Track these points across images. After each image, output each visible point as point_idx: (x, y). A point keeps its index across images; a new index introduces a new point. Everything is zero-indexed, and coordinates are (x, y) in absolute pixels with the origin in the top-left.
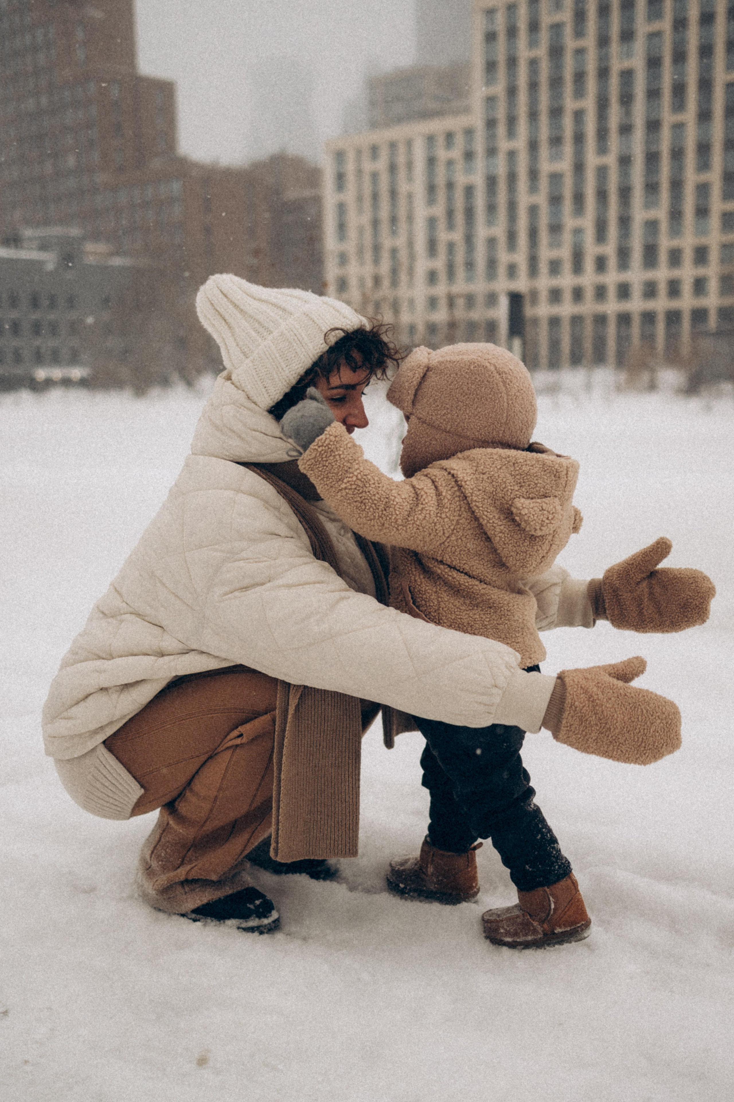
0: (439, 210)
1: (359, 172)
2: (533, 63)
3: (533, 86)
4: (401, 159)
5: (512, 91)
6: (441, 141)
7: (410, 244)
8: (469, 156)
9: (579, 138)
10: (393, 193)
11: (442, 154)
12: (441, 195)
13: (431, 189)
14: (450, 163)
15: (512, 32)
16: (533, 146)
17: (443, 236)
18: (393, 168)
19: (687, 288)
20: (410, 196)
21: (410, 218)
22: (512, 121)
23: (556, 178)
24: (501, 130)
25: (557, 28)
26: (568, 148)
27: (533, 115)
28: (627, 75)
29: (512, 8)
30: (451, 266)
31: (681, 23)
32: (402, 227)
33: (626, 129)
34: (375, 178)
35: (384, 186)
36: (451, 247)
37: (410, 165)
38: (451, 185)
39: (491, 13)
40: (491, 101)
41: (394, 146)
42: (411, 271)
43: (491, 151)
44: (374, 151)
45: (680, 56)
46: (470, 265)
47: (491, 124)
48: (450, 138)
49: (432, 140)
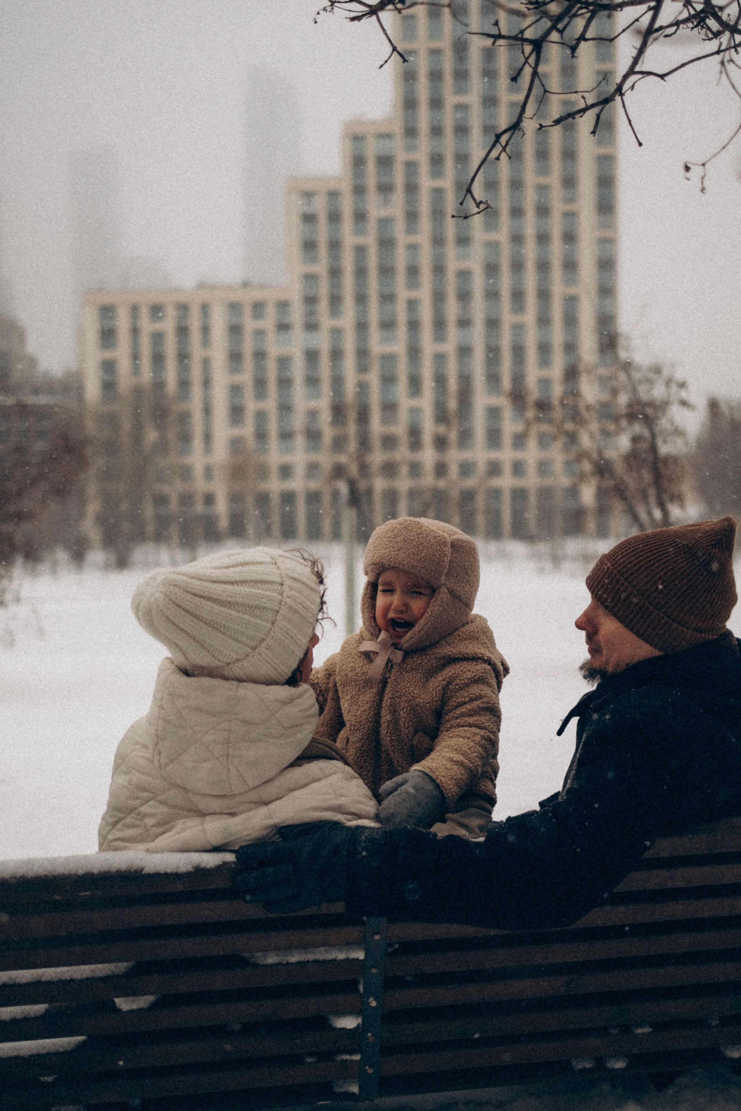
0: (245, 378)
1: (135, 331)
2: (360, 251)
3: (361, 272)
4: (195, 323)
5: (335, 273)
6: (248, 311)
7: (207, 410)
8: (283, 327)
9: (414, 325)
10: (184, 357)
11: (250, 324)
12: (248, 363)
13: (235, 357)
14: (260, 333)
15: (334, 217)
16: (362, 327)
17: (251, 404)
18: (183, 331)
19: (531, 469)
20: (206, 362)
21: (207, 383)
22: (335, 300)
23: (388, 359)
24: (323, 306)
25: (385, 222)
26: (402, 332)
27: (361, 299)
28: (464, 275)
29: (333, 195)
30: (261, 436)
31: (517, 239)
32: (197, 392)
33: (464, 323)
34: (158, 338)
35: (170, 348)
36: (261, 416)
37: (206, 330)
38: (260, 355)
39: (308, 195)
40: (310, 278)
41: (183, 308)
42: (208, 438)
43: (311, 326)
44: (156, 310)
45: (517, 266)
46: (286, 436)
47: (311, 300)
48: (258, 308)
49: (234, 307)
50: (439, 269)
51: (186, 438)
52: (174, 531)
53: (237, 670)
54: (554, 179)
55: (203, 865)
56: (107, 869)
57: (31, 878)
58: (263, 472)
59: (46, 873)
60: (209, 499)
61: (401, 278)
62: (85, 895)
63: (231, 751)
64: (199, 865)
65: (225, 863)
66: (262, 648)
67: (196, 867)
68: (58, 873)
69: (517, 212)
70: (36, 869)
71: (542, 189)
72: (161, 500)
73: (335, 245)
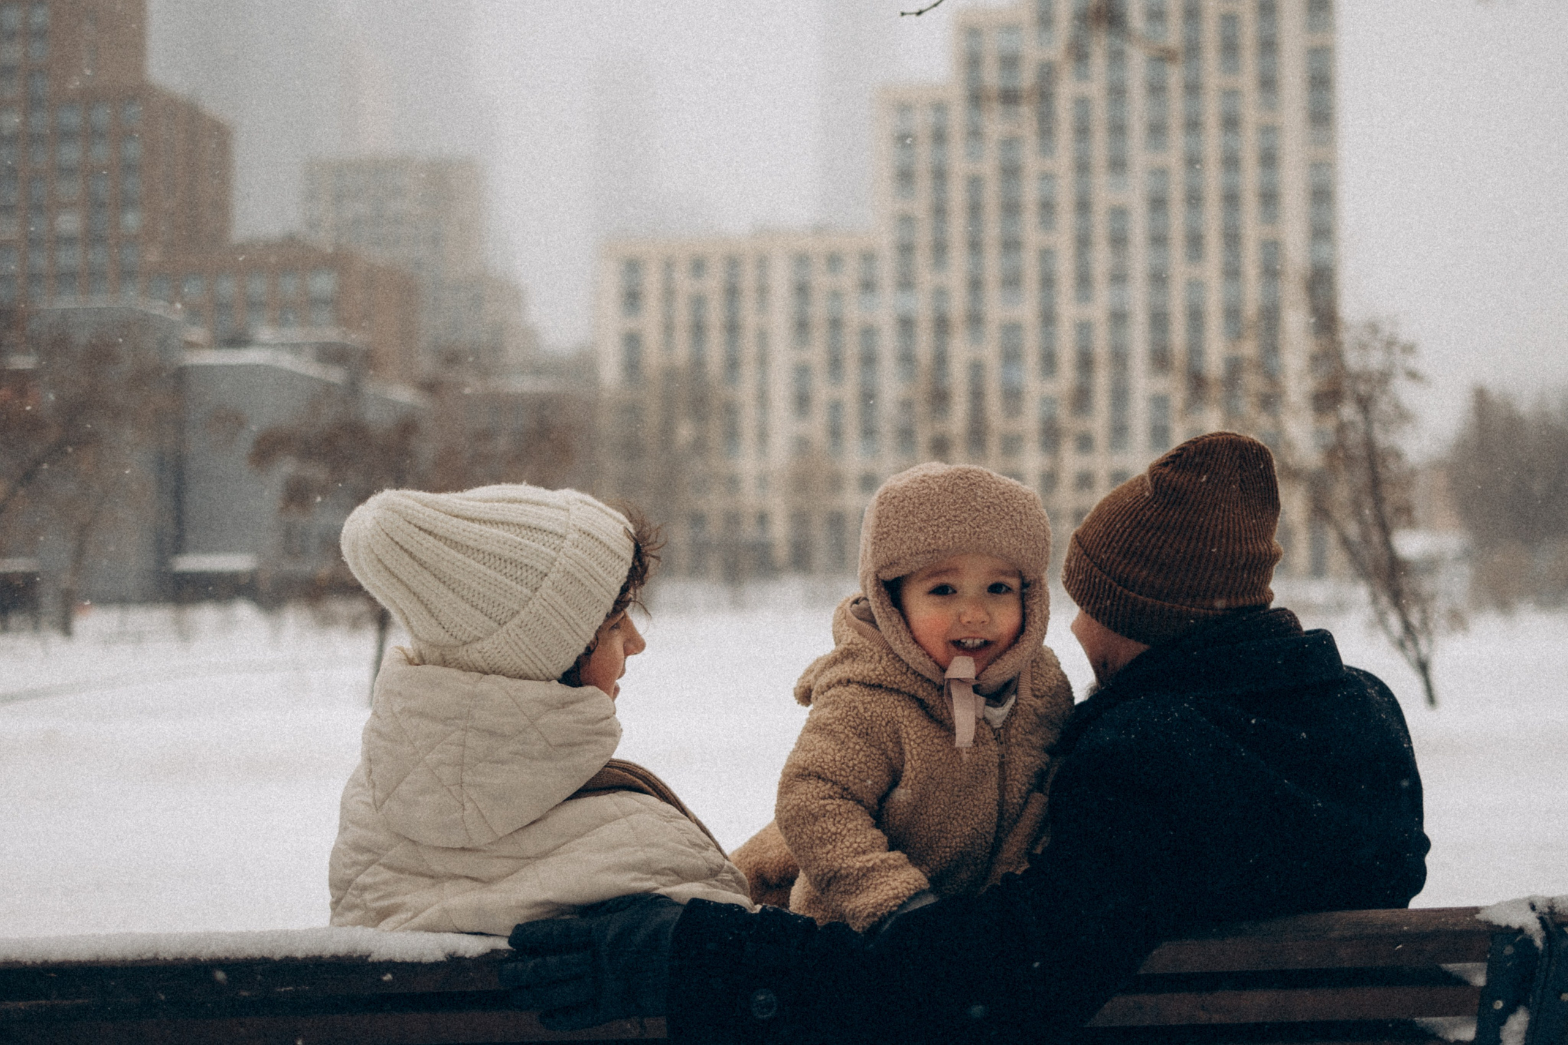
0: (816, 354)
1: (669, 294)
2: (975, 183)
3: (975, 210)
4: (748, 280)
5: (940, 211)
6: (819, 263)
7: (763, 398)
8: (868, 286)
9: (1048, 282)
10: (733, 328)
11: (821, 280)
13: (802, 327)
14: (835, 294)
15: (939, 137)
16: (975, 284)
17: (822, 391)
18: (732, 292)
20: (763, 336)
21: (763, 361)
22: (940, 249)
23: (1011, 329)
24: (922, 258)
25: (1009, 143)
26: (1031, 291)
27: (975, 246)
28: (1119, 214)
29: (940, 108)
30: (835, 433)
31: (1193, 161)
32: (748, 373)
33: (1119, 278)
34: (698, 302)
35: (715, 315)
36: (836, 407)
37: (763, 291)
38: (836, 324)
39: (904, 108)
40: (906, 220)
41: (733, 263)
42: (763, 436)
43: (906, 283)
44: (698, 266)
45: (1194, 199)
46: (869, 432)
47: (906, 249)
48: (834, 261)
49: (802, 260)
50: (1083, 206)
51: (732, 435)
52: (714, 562)
53: (473, 654)
54: (1247, 80)
55: (461, 952)
56: (317, 953)
57: (205, 961)
58: (836, 483)
59: (228, 955)
60: (763, 519)
61: (1030, 218)
62: (285, 991)
63: (467, 779)
64: (454, 953)
65: (494, 951)
66: (511, 625)
67: (450, 956)
68: (245, 955)
69: (1193, 125)
70: (213, 948)
71: (1231, 94)
72: (698, 520)
73: (940, 175)
